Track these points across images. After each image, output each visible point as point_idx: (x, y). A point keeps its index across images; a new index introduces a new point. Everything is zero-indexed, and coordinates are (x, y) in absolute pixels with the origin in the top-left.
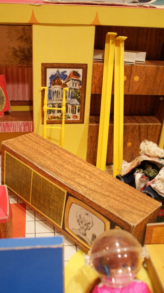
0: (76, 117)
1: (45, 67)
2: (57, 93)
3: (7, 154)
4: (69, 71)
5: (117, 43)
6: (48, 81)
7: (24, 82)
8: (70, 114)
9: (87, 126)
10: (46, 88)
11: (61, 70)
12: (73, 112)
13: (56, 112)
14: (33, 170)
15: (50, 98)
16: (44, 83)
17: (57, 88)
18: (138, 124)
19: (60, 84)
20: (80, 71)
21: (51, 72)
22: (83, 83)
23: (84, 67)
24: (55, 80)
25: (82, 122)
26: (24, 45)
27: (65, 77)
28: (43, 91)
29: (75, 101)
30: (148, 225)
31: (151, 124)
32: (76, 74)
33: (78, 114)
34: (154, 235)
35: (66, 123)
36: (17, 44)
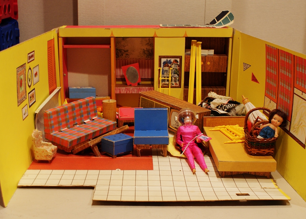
0: (177, 84)
1: (161, 58)
2: (167, 71)
3: (142, 98)
4: (172, 60)
5: (197, 45)
6: (162, 65)
7: (148, 68)
8: (174, 83)
9: (183, 90)
10: (161, 68)
11: (169, 59)
12: (175, 81)
13: (166, 81)
14: (155, 102)
15: (163, 74)
16: (160, 66)
17: (166, 68)
18: (212, 89)
19: (168, 66)
20: (178, 60)
21: (163, 60)
22: (180, 66)
23: (180, 58)
24: (165, 64)
25: (180, 87)
26: (149, 48)
27: (170, 62)
28: (159, 70)
29: (176, 75)
30: (204, 117)
31: (220, 89)
32: (176, 61)
33: (178, 83)
34: (207, 122)
35: (171, 87)
36: (145, 47)
